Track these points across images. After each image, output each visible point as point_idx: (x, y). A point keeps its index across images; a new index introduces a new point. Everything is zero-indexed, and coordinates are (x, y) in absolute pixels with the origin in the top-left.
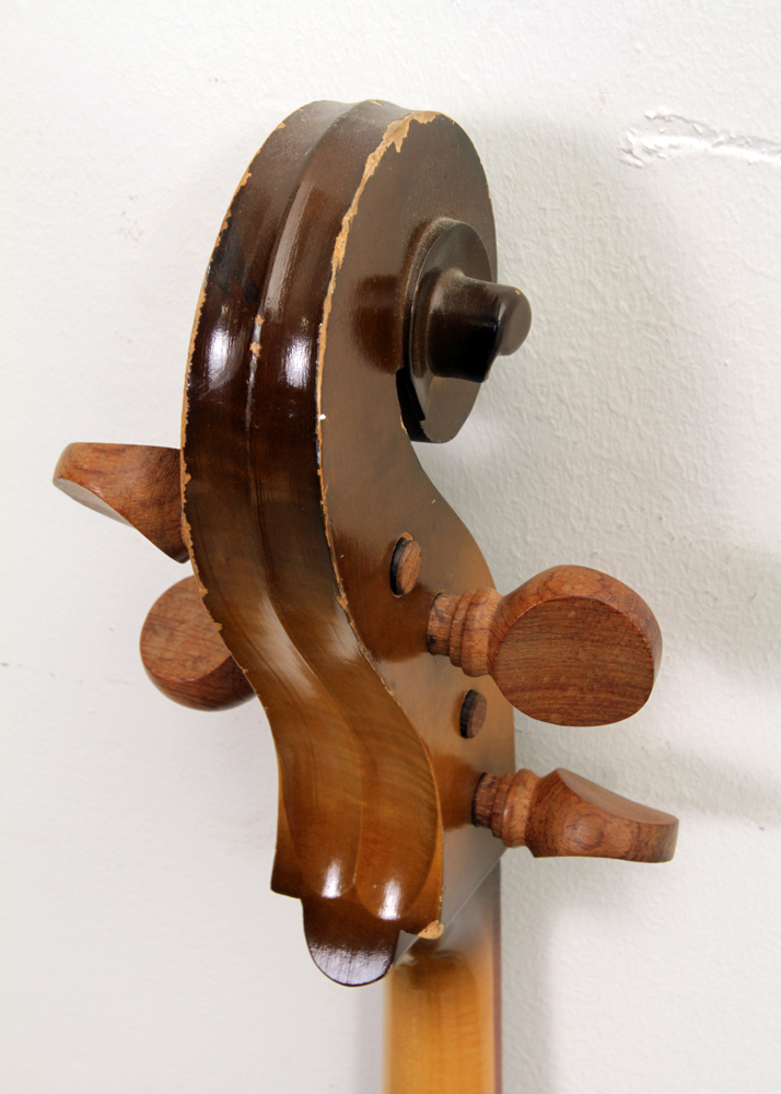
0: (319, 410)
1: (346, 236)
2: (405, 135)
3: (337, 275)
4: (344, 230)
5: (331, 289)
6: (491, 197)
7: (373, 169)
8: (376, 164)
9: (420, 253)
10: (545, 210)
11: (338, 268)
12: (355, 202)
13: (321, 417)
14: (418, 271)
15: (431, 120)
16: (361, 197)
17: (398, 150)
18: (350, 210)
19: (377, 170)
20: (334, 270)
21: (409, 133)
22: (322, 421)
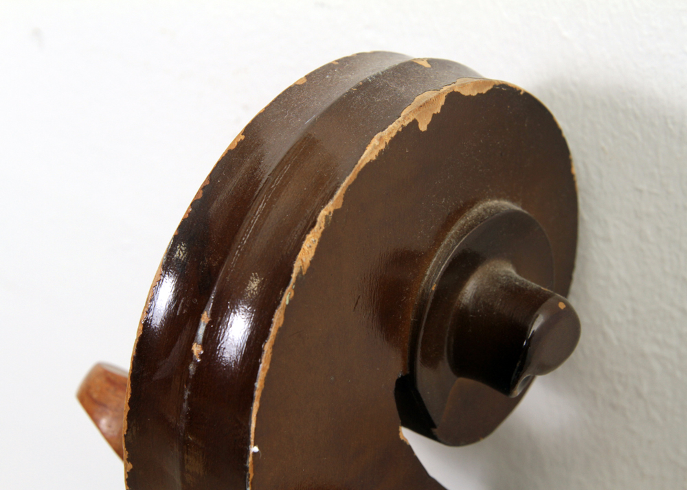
0: (252, 441)
1: (319, 235)
2: (438, 110)
3: (297, 283)
4: (317, 226)
5: (286, 299)
6: (575, 170)
7: (376, 152)
8: (383, 147)
9: (448, 244)
10: (640, 191)
11: (301, 272)
12: (340, 192)
13: (255, 449)
14: (439, 267)
15: (484, 92)
16: (351, 187)
17: (423, 127)
18: (331, 203)
19: (383, 155)
20: (294, 276)
21: (443, 108)
22: (254, 453)
